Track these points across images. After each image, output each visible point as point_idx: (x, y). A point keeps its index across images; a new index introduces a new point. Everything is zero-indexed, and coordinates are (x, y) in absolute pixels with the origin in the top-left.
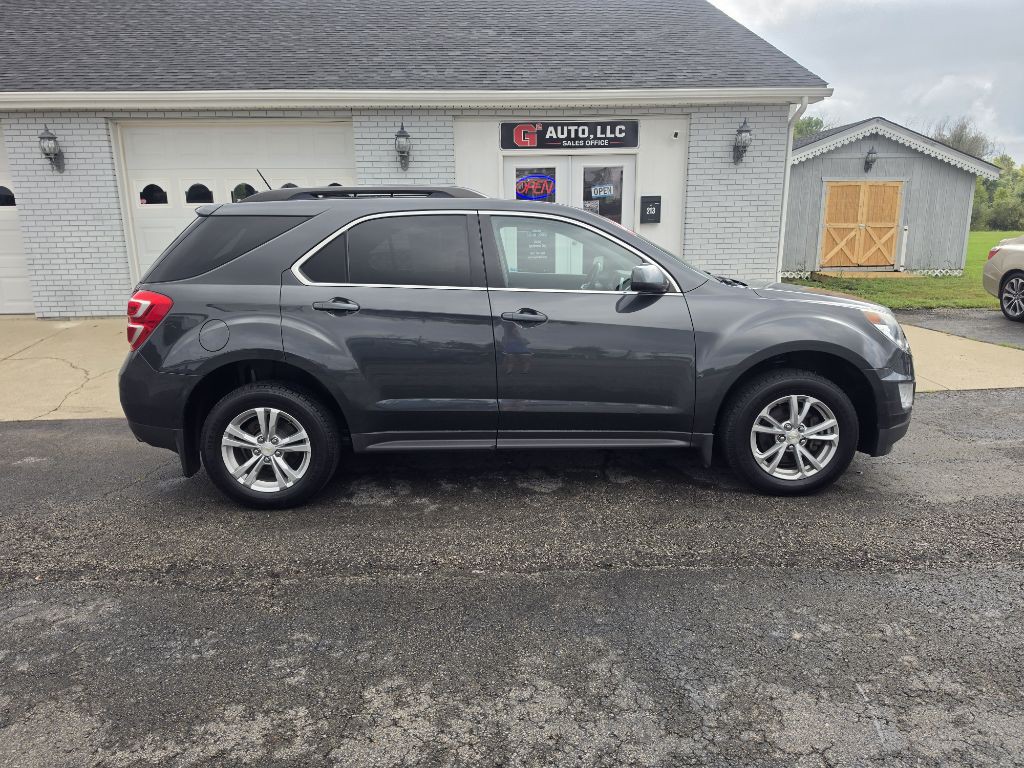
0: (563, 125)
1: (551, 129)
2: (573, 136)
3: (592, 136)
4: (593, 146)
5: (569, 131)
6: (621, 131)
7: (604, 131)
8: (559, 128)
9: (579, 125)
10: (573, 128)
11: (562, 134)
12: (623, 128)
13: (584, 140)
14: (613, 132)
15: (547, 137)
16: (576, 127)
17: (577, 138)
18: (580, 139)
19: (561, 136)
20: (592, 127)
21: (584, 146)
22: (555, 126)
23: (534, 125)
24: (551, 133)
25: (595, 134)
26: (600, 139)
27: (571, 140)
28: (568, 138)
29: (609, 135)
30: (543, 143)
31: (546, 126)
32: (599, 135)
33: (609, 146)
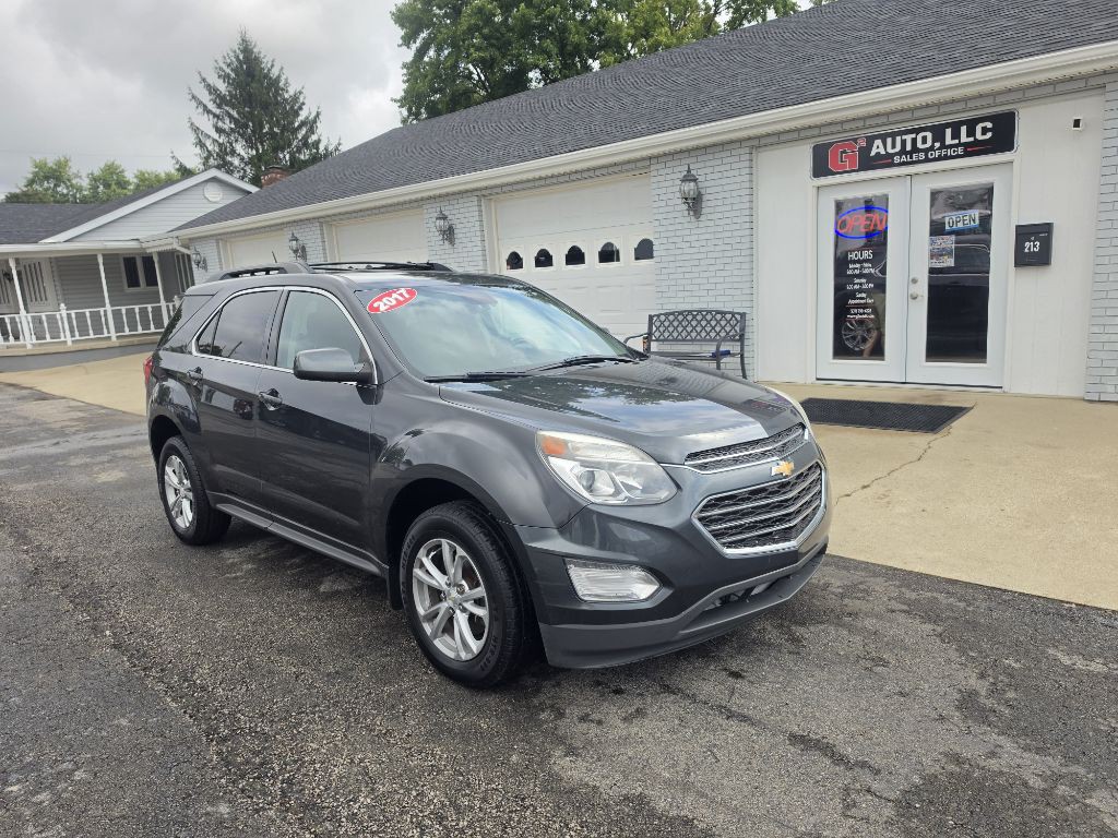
0: (893, 135)
1: (878, 142)
2: (909, 148)
3: (937, 145)
4: (940, 158)
5: (904, 143)
6: (985, 131)
7: (956, 135)
8: (889, 140)
9: (917, 131)
10: (909, 138)
11: (894, 146)
12: (989, 125)
13: (926, 151)
14: (971, 133)
15: (873, 154)
16: (914, 136)
17: (915, 149)
18: (920, 151)
19: (890, 151)
20: (938, 133)
21: (927, 160)
22: (883, 138)
23: (855, 140)
24: (878, 148)
25: (942, 140)
26: (951, 146)
27: (906, 153)
28: (903, 151)
29: (964, 139)
30: (868, 162)
31: (870, 140)
32: (949, 141)
33: (967, 154)
